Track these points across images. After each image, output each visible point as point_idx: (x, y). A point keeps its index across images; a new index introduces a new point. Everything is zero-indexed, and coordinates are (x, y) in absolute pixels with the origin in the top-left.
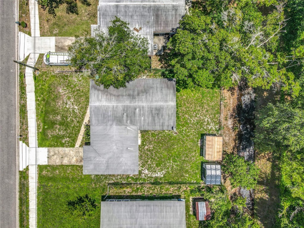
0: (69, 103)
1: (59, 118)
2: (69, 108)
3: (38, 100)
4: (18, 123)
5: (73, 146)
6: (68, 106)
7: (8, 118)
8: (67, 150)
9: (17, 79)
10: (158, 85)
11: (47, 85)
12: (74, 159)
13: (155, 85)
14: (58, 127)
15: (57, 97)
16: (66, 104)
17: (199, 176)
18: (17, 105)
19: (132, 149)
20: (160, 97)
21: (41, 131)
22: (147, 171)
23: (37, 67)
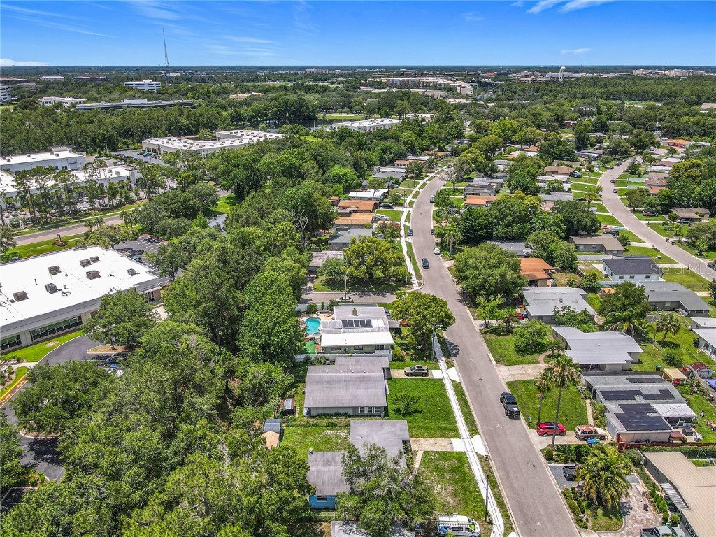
0: (438, 489)
1: (448, 476)
2: (437, 484)
3: (477, 492)
4: (495, 472)
5: (425, 452)
6: (439, 486)
7: (508, 476)
8: (431, 449)
9: (511, 513)
11: (471, 507)
12: (422, 443)
13: (331, 487)
14: (446, 468)
15: (455, 494)
16: (441, 488)
17: (286, 432)
18: (502, 488)
21: (466, 465)
22: (342, 434)
23: (489, 526)
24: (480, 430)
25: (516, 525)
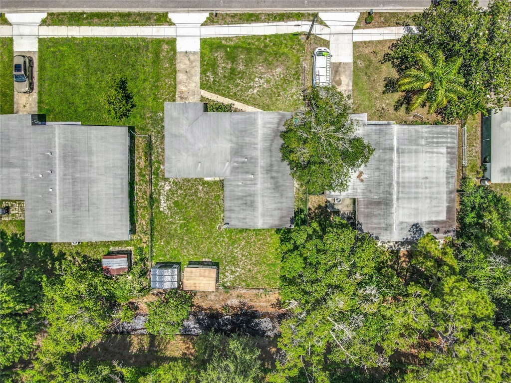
0: (262, 81)
1: (241, 67)
2: (254, 81)
3: (266, 39)
4: (233, 10)
5: (202, 87)
6: (257, 79)
8: (196, 79)
9: (295, 10)
10: (285, 204)
11: (286, 50)
12: (184, 89)
13: (285, 200)
14: (229, 67)
15: (269, 65)
16: (260, 78)
17: (161, 259)
18: (259, 10)
19: (199, 169)
20: (270, 207)
21: (223, 42)
22: (167, 188)
23: (312, 37)
24: (161, 10)
25: (312, 10)
